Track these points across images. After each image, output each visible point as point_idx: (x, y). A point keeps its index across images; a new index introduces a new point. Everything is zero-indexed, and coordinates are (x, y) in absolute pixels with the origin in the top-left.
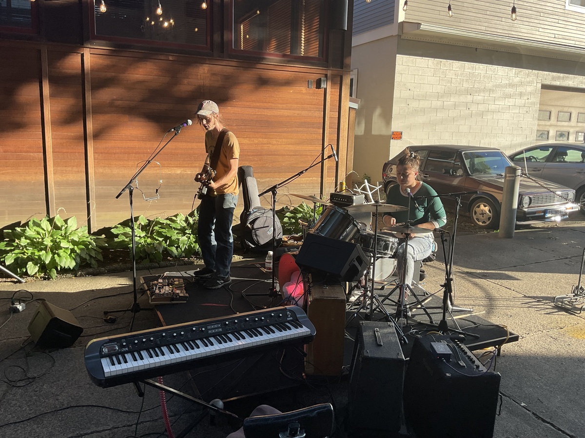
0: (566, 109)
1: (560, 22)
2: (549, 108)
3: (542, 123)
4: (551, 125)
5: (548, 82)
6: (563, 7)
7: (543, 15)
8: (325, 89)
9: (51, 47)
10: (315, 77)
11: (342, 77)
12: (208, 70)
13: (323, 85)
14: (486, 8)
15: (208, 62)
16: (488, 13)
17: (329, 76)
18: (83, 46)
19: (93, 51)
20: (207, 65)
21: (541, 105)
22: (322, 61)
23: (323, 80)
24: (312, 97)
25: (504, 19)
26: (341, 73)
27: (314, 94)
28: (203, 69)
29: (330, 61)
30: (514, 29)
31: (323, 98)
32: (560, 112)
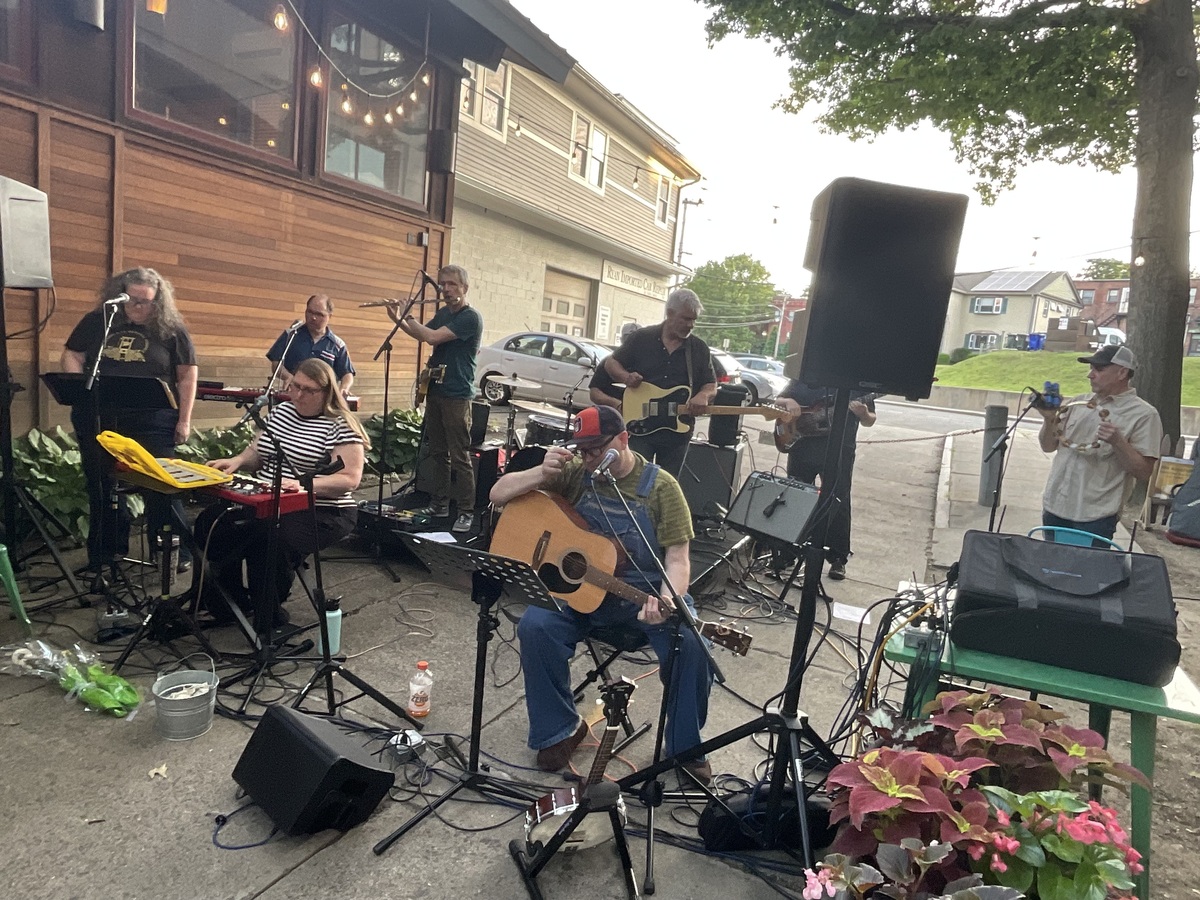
0: (564, 299)
1: (563, 191)
2: (550, 296)
3: (545, 313)
4: (551, 317)
5: (553, 263)
6: (565, 174)
7: (548, 179)
8: (426, 248)
9: (57, 115)
10: (415, 231)
11: (443, 234)
12: (293, 198)
13: (425, 241)
14: (497, 159)
15: (294, 186)
16: (499, 165)
17: (430, 230)
18: (113, 123)
19: (131, 137)
20: (291, 191)
21: (545, 291)
22: (424, 209)
23: (425, 235)
24: (411, 257)
25: (513, 177)
26: (442, 229)
27: (414, 253)
28: (287, 196)
29: (432, 210)
30: (521, 191)
31: (422, 260)
32: (559, 301)
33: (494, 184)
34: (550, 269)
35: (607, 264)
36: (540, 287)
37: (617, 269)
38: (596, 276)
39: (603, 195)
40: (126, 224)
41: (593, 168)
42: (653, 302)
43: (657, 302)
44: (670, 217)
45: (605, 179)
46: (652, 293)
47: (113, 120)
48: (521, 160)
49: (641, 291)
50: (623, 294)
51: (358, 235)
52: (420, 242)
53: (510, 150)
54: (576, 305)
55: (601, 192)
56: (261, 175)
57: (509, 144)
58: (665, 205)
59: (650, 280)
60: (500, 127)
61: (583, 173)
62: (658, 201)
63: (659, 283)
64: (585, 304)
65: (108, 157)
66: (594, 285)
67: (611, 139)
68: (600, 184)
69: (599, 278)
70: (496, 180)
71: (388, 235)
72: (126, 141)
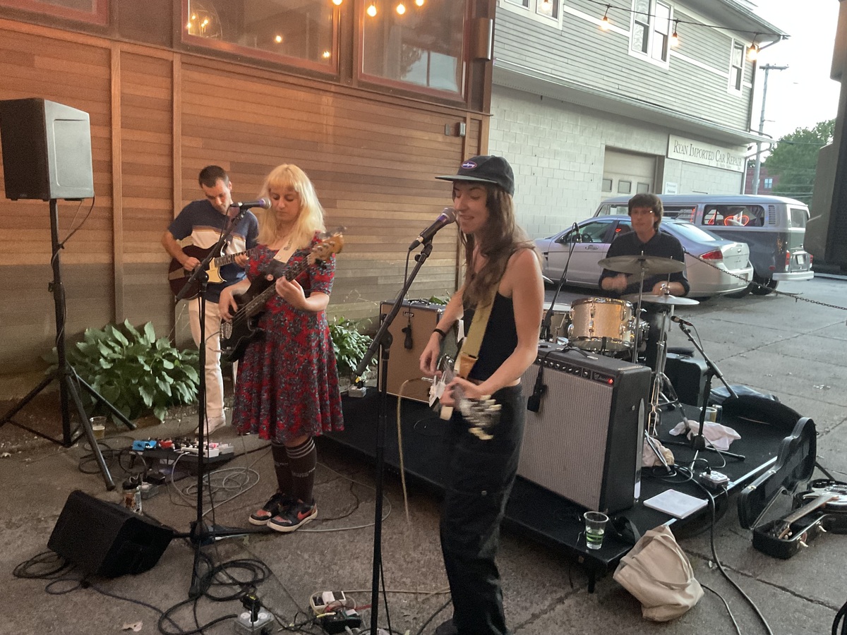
0: (626, 178)
1: (624, 70)
2: (610, 176)
3: (604, 194)
5: (611, 143)
6: (625, 52)
7: (607, 59)
8: (464, 137)
9: (126, 48)
10: (453, 121)
11: (480, 122)
12: (333, 101)
13: (462, 132)
14: (552, 45)
15: (333, 89)
16: (554, 51)
17: (468, 120)
18: (172, 50)
19: (185, 59)
20: (332, 94)
21: (604, 172)
22: (461, 99)
23: (463, 125)
24: (449, 148)
25: (570, 62)
26: (480, 117)
27: (451, 144)
28: (327, 100)
29: (470, 100)
30: (579, 75)
31: (460, 150)
32: (620, 181)
33: (549, 71)
34: (608, 149)
35: (673, 140)
36: (599, 169)
37: (684, 143)
38: (661, 152)
39: (668, 68)
40: (184, 137)
41: (655, 42)
42: (727, 174)
43: (732, 175)
44: (745, 83)
45: (669, 52)
46: (725, 166)
47: (172, 47)
48: (577, 44)
49: (713, 164)
50: (692, 168)
51: (396, 131)
52: (457, 133)
53: (567, 35)
54: (638, 183)
55: (665, 66)
56: (302, 82)
57: (565, 29)
58: (739, 71)
59: (723, 151)
60: (555, 15)
61: (645, 50)
62: (730, 67)
63: (733, 152)
64: (648, 181)
65: (169, 80)
66: (658, 162)
67: (675, 11)
68: (664, 58)
69: (664, 154)
70: (552, 66)
71: (424, 128)
72: (183, 63)
